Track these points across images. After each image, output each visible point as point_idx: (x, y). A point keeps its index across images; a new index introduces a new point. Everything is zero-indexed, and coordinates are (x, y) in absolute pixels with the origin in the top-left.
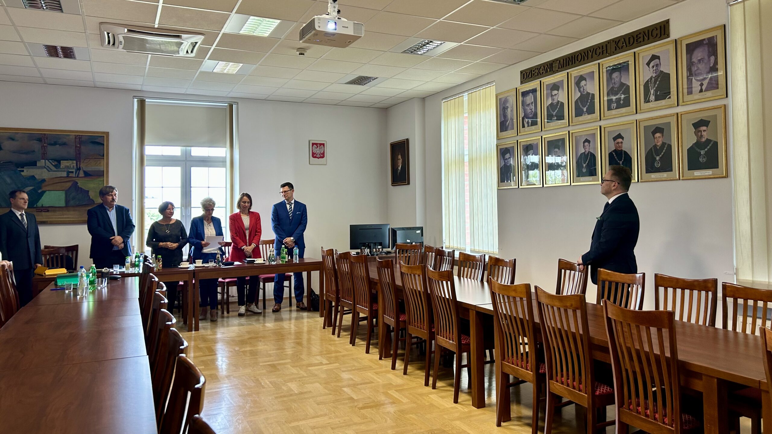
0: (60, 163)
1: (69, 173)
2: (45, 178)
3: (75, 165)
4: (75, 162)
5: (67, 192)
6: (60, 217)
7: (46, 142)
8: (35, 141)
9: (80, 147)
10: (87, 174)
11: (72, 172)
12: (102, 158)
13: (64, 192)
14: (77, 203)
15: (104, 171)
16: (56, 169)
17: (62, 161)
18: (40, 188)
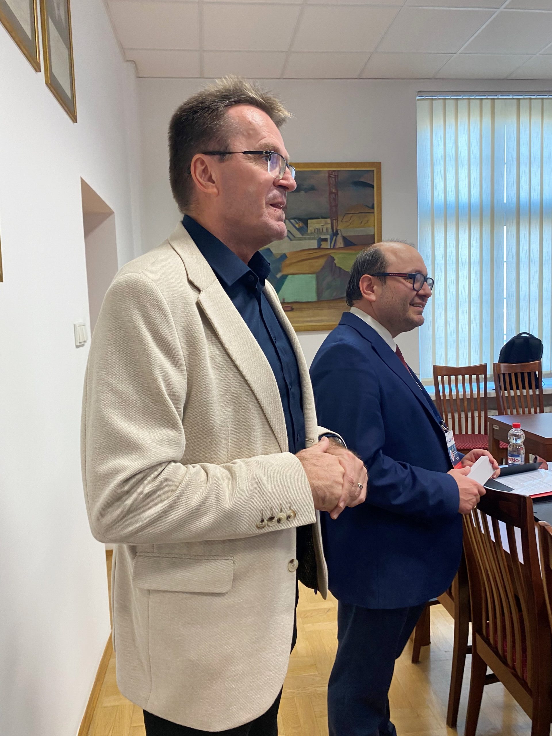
0: (307, 225)
1: (321, 240)
2: (286, 251)
3: (329, 226)
4: (329, 220)
5: (319, 276)
6: (309, 319)
9: (336, 194)
10: (348, 243)
11: (325, 240)
12: (372, 211)
13: (314, 276)
14: (335, 294)
15: (374, 235)
16: (301, 236)
17: (309, 221)
18: (280, 271)
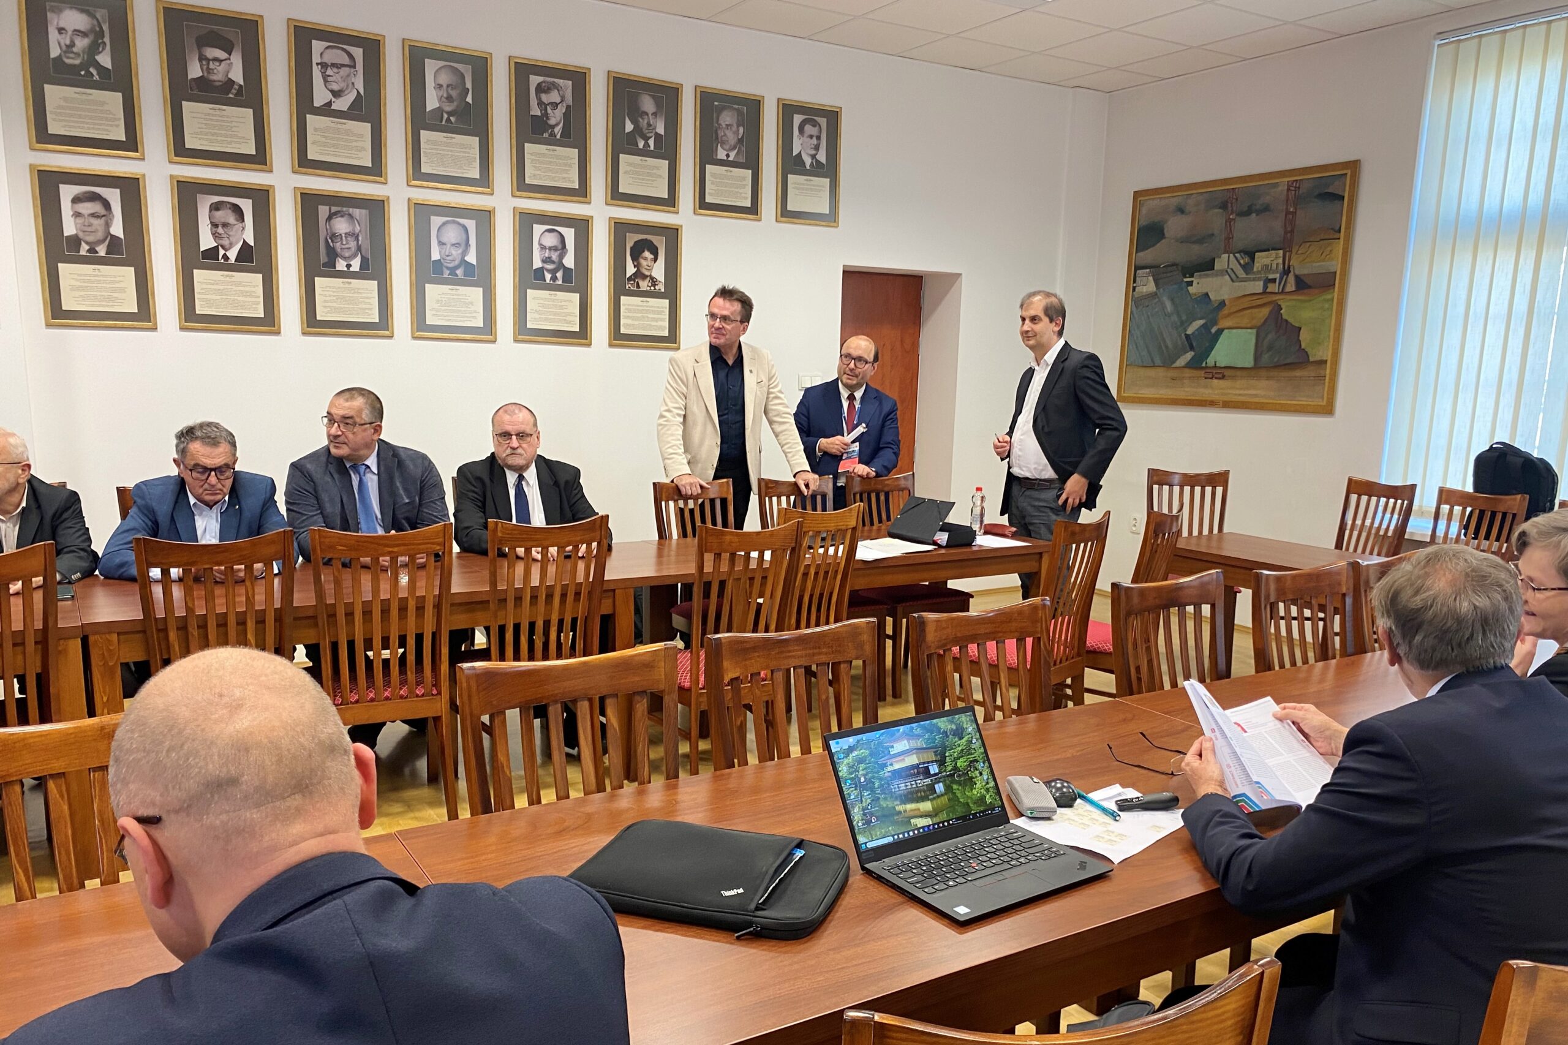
0: (1253, 259)
1: (1268, 281)
2: (1226, 297)
3: (1280, 261)
4: (1281, 252)
5: (1261, 332)
6: (1241, 392)
7: (1235, 209)
8: (1217, 210)
9: (1294, 214)
10: (1301, 284)
11: (1274, 280)
12: (1339, 236)
13: (1254, 331)
14: (1276, 359)
15: (1336, 272)
16: (1244, 276)
17: (1258, 254)
18: (1214, 322)
